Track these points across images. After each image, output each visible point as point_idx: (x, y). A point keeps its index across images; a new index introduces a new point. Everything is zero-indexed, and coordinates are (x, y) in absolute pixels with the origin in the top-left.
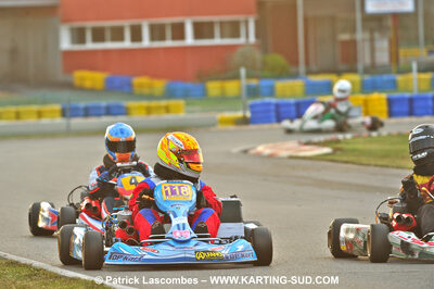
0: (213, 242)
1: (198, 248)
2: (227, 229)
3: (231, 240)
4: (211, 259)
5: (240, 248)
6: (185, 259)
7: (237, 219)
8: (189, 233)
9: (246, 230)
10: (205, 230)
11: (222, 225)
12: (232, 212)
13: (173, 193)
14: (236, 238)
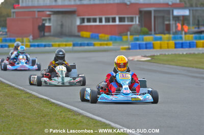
0: (137, 94)
1: (132, 96)
2: (142, 90)
3: (143, 94)
4: (137, 100)
5: (147, 97)
6: (127, 100)
7: (145, 87)
8: (129, 91)
9: (148, 90)
10: (135, 90)
11: (141, 89)
12: (143, 84)
13: (123, 76)
14: (146, 93)
